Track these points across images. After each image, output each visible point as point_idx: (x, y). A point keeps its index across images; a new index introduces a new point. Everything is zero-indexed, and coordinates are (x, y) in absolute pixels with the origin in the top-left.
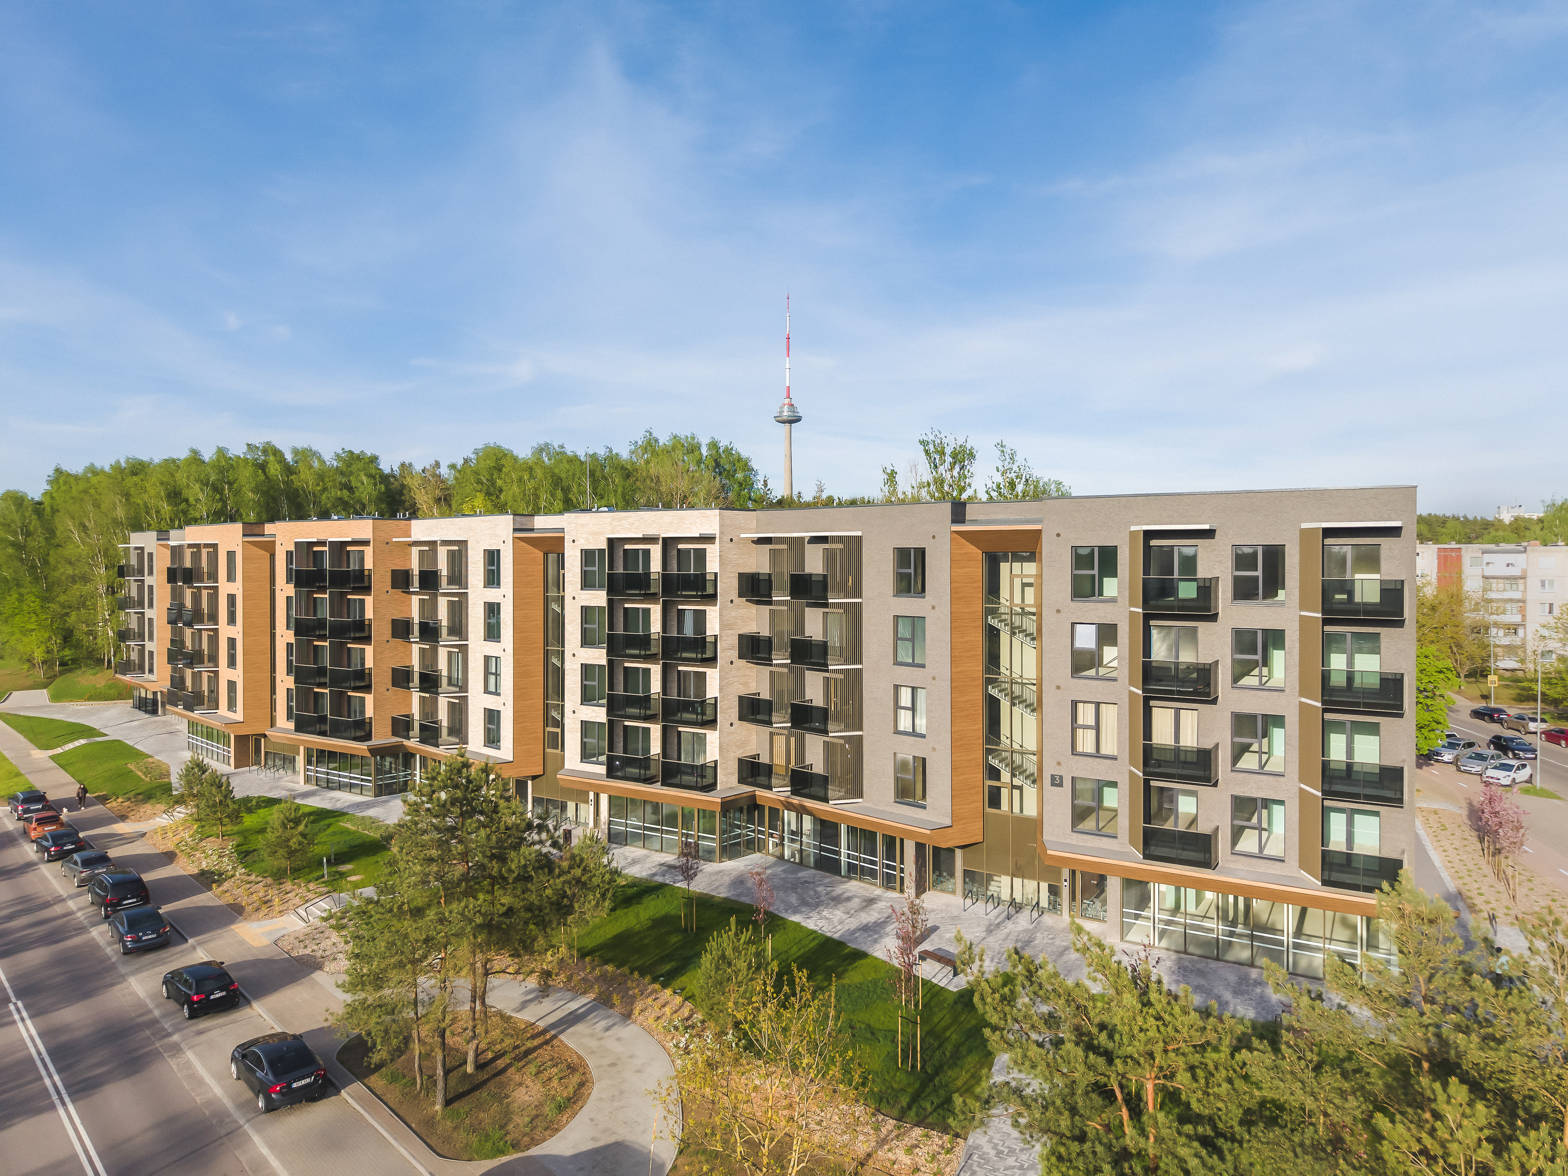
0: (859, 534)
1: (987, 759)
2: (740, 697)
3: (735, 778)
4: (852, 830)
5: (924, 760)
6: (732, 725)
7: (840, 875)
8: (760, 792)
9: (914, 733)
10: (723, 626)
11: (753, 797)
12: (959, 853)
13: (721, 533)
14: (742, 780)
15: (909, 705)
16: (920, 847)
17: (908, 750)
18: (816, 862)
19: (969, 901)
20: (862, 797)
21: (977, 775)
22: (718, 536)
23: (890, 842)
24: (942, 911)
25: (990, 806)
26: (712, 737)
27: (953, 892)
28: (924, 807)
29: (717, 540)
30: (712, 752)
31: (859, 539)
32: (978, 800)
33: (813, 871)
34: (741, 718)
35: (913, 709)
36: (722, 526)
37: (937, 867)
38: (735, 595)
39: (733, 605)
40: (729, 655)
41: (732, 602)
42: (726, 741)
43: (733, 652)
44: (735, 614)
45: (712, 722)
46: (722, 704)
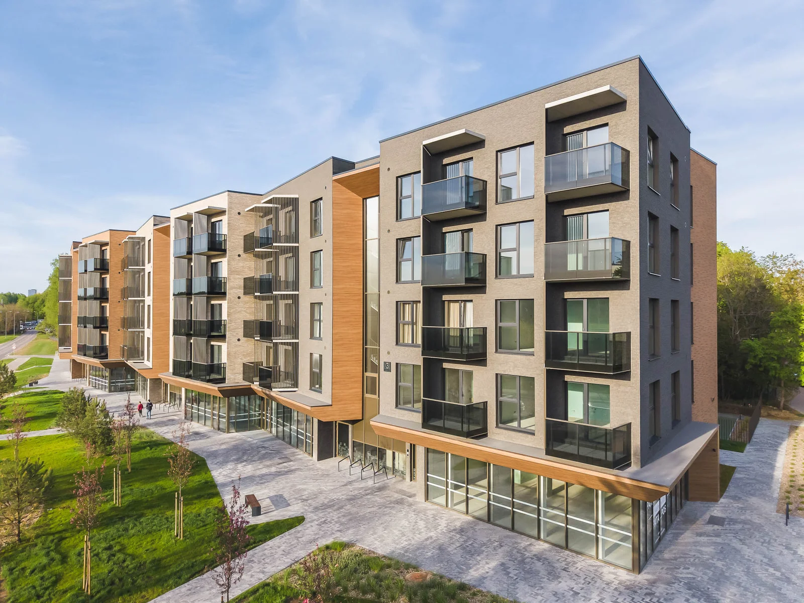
0: (296, 196)
2: (245, 321)
3: (241, 376)
5: (322, 357)
6: (239, 340)
7: (291, 444)
8: (253, 386)
9: (320, 338)
10: (230, 271)
11: (251, 389)
12: (350, 429)
13: (230, 208)
14: (245, 378)
15: (318, 318)
17: (316, 350)
20: (298, 386)
21: (357, 368)
22: (227, 210)
25: (368, 393)
26: (225, 348)
28: (321, 392)
29: (227, 213)
30: (224, 358)
31: (297, 199)
32: (358, 387)
34: (246, 335)
35: (320, 320)
36: (230, 203)
38: (241, 252)
39: (239, 258)
40: (236, 292)
41: (239, 256)
42: (234, 350)
43: (240, 290)
44: (241, 264)
45: (223, 337)
46: (230, 325)
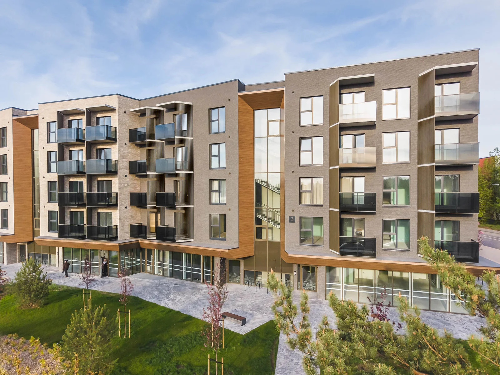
0: (191, 104)
1: (256, 215)
2: (131, 193)
3: (128, 235)
4: (188, 255)
5: (225, 215)
6: (126, 208)
7: (182, 279)
8: (142, 241)
9: (220, 203)
10: (120, 156)
11: (138, 243)
12: (242, 263)
13: (119, 107)
14: (132, 236)
15: (217, 189)
16: (223, 260)
17: (217, 212)
18: (170, 273)
19: (247, 286)
20: (193, 238)
21: (251, 222)
22: (117, 109)
23: (208, 259)
24: (233, 292)
25: (257, 238)
26: (116, 214)
27: (239, 282)
28: (225, 240)
29: (117, 111)
30: (115, 221)
31: (191, 106)
32: (252, 235)
33: (169, 278)
34: (131, 204)
35: (219, 191)
36: (119, 104)
37: (231, 271)
38: (127, 141)
39: (126, 146)
40: (124, 171)
41: (126, 144)
42: (123, 215)
43: (126, 170)
44: (127, 151)
45: (115, 206)
46: (120, 196)
